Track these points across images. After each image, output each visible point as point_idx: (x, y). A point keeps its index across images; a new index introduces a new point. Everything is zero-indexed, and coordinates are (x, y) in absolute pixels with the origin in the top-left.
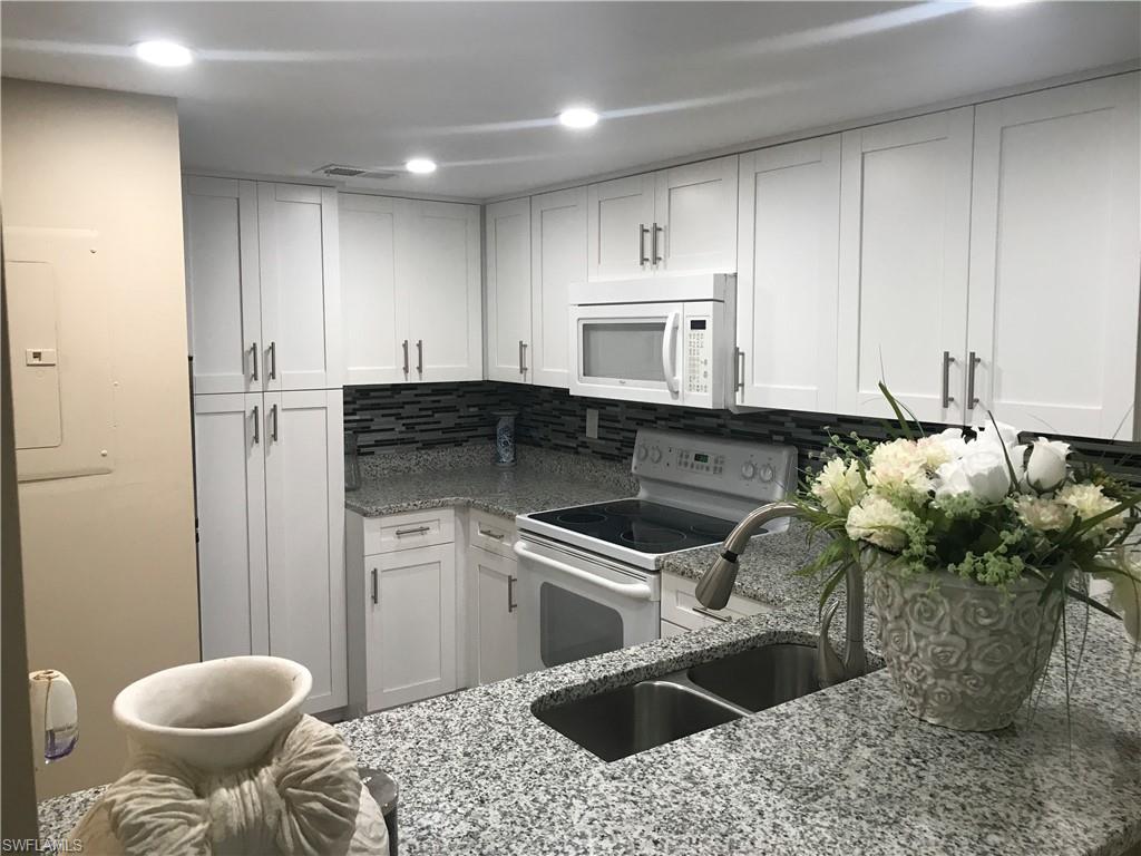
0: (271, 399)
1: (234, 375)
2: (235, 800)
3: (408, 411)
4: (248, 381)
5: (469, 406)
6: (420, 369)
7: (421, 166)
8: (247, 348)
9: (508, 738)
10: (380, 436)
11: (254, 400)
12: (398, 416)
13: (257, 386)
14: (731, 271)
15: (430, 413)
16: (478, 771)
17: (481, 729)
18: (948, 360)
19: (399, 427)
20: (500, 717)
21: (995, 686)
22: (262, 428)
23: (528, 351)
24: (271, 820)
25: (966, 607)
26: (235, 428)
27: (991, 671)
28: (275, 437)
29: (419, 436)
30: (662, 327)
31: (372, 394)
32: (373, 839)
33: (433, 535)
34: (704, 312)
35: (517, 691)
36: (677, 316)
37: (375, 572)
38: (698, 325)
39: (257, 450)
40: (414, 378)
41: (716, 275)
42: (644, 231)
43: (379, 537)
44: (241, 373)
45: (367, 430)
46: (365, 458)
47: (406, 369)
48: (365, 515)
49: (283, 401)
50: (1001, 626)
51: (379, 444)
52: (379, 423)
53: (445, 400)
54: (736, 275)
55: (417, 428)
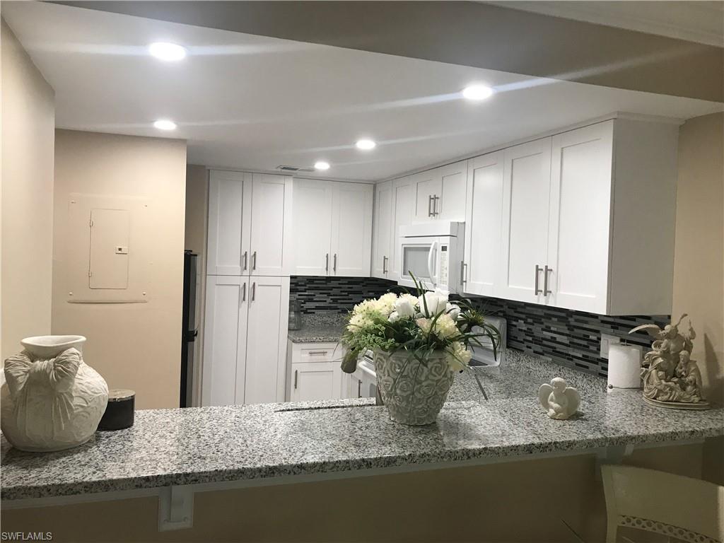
0: (253, 280)
1: (236, 267)
2: (40, 365)
3: (335, 291)
4: (242, 271)
5: (369, 292)
6: (335, 269)
7: (322, 166)
8: (243, 254)
10: (317, 304)
11: (245, 280)
12: (329, 295)
13: (246, 273)
14: (463, 221)
15: (346, 294)
18: (537, 269)
19: (329, 300)
21: (408, 402)
22: (248, 294)
26: (235, 293)
28: (253, 299)
29: (339, 306)
30: (428, 249)
31: (315, 282)
33: (329, 357)
34: (446, 241)
36: (436, 243)
37: (296, 372)
38: (444, 249)
39: (245, 304)
40: (332, 275)
41: (452, 223)
42: (431, 199)
43: (301, 354)
44: (239, 266)
45: (311, 300)
46: (310, 315)
47: (327, 269)
48: (293, 341)
49: (258, 281)
50: (405, 373)
51: (317, 308)
52: (318, 297)
53: (356, 288)
54: (465, 223)
55: (339, 301)
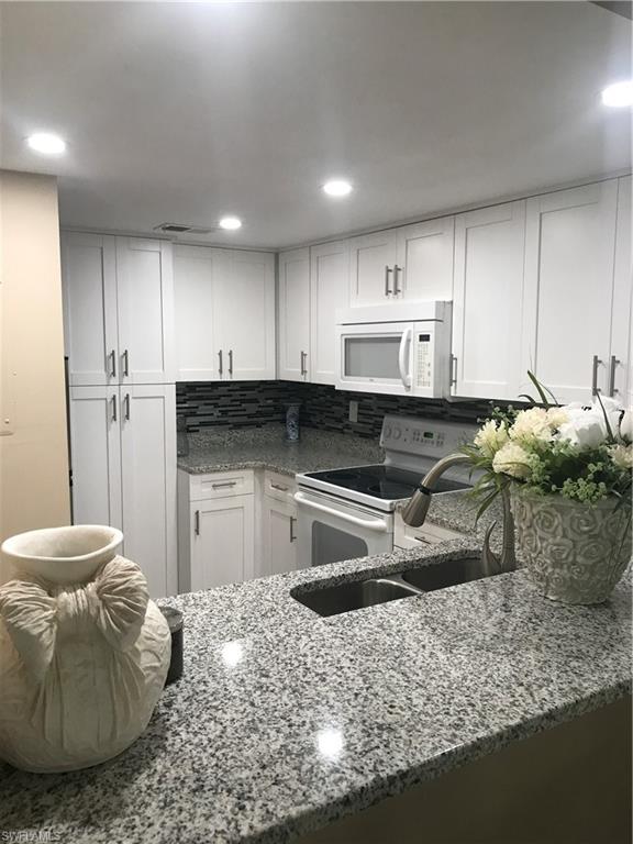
0: (125, 390)
1: (100, 373)
2: (71, 599)
3: (224, 401)
4: (109, 377)
5: (267, 399)
6: (231, 371)
7: (230, 224)
8: (108, 354)
9: (272, 610)
10: (202, 419)
11: (113, 391)
12: (216, 405)
13: (114, 381)
14: (448, 299)
15: (238, 403)
16: (249, 628)
17: (255, 604)
18: (597, 361)
19: (217, 413)
20: (269, 597)
21: (592, 573)
22: (119, 410)
23: (307, 359)
24: (93, 612)
25: (572, 519)
26: (100, 410)
27: (590, 562)
28: (127, 417)
29: (230, 420)
30: (399, 339)
31: (198, 389)
32: (160, 635)
33: (239, 488)
34: (428, 329)
35: (281, 582)
36: (410, 332)
37: (197, 513)
38: (424, 338)
39: (115, 426)
40: (226, 378)
41: (437, 302)
42: (389, 271)
43: (201, 489)
44: (103, 372)
45: (194, 415)
46: (194, 435)
47: (221, 371)
48: (191, 472)
49: (133, 392)
50: (596, 532)
51: (203, 424)
52: (202, 409)
53: (250, 394)
54: (452, 302)
55: (230, 414)
